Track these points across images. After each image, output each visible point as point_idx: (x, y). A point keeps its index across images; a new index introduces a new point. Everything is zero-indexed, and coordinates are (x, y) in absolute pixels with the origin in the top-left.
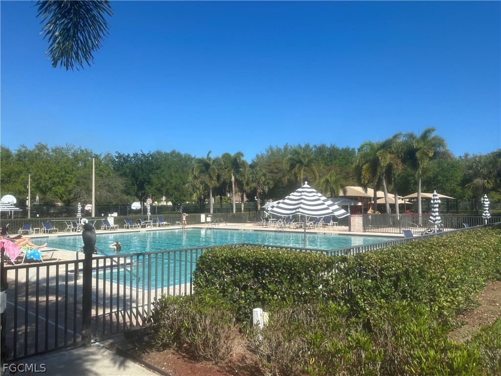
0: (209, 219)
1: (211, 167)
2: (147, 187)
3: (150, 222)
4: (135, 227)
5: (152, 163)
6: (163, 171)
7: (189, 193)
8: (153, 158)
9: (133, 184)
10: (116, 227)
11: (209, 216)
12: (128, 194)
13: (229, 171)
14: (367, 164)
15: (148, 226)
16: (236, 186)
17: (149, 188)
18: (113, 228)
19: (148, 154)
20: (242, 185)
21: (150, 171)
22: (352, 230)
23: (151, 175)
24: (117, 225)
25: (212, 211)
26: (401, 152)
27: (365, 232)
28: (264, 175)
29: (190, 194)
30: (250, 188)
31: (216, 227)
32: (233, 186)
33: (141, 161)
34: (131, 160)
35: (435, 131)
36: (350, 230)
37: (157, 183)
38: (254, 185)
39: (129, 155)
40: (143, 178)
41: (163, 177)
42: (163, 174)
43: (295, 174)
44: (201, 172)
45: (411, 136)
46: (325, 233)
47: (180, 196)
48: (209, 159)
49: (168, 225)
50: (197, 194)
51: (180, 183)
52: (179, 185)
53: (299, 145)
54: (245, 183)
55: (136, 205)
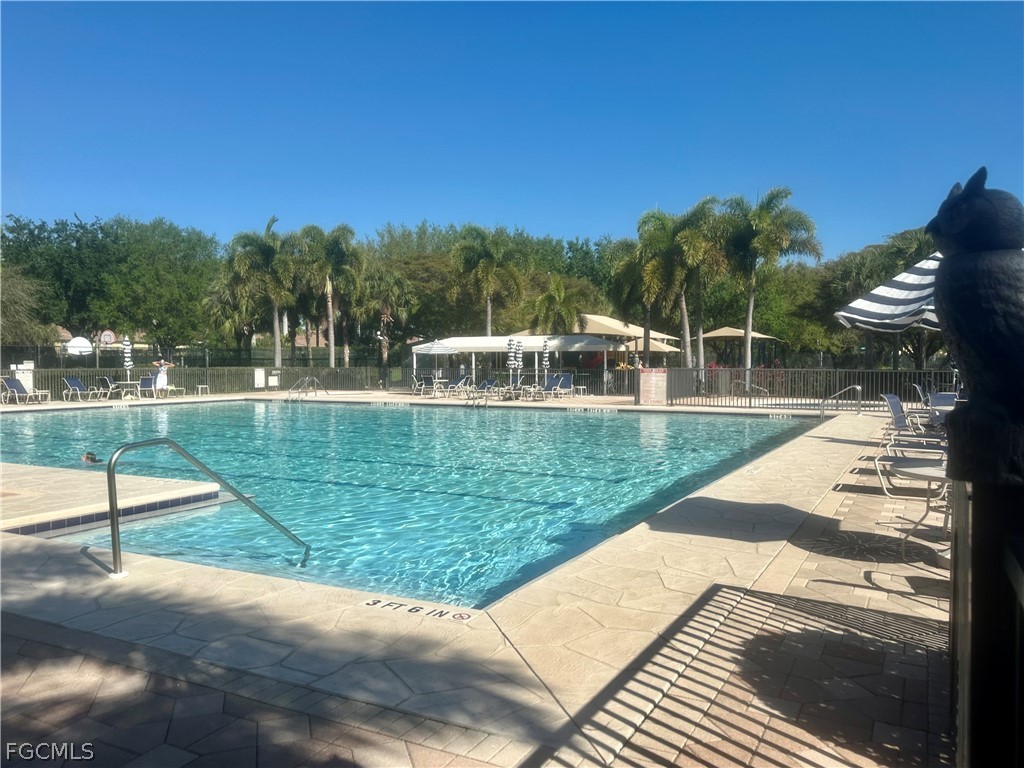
0: (274, 381)
1: (277, 256)
2: (95, 305)
3: (131, 386)
4: (95, 396)
5: (105, 246)
6: (135, 267)
7: (213, 319)
8: (107, 235)
9: (57, 297)
10: (45, 398)
11: (274, 372)
12: (46, 320)
13: (321, 268)
14: (654, 262)
15: (126, 394)
16: (336, 306)
17: (101, 308)
18: (35, 399)
19: (93, 225)
20: (349, 303)
21: (101, 266)
22: (642, 402)
23: (104, 275)
24: (45, 392)
25: (278, 362)
26: (722, 236)
27: (672, 405)
28: (398, 283)
29: (216, 322)
30: (367, 312)
31: (307, 398)
32: (330, 304)
33: (78, 241)
34: (49, 238)
35: (789, 196)
36: (637, 402)
37: (122, 295)
38: (375, 304)
39: (44, 223)
40: (86, 282)
41: (138, 282)
42: (136, 273)
43: (477, 282)
44: (254, 267)
45: (738, 204)
46: (585, 410)
47: (181, 327)
48: (274, 237)
49: (179, 393)
50: (234, 321)
51: (180, 296)
52: (178, 302)
53: (452, 226)
54: (354, 298)
55: (79, 346)
